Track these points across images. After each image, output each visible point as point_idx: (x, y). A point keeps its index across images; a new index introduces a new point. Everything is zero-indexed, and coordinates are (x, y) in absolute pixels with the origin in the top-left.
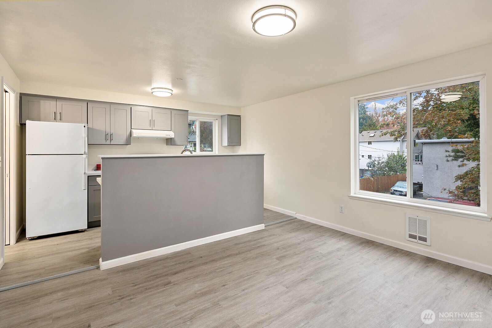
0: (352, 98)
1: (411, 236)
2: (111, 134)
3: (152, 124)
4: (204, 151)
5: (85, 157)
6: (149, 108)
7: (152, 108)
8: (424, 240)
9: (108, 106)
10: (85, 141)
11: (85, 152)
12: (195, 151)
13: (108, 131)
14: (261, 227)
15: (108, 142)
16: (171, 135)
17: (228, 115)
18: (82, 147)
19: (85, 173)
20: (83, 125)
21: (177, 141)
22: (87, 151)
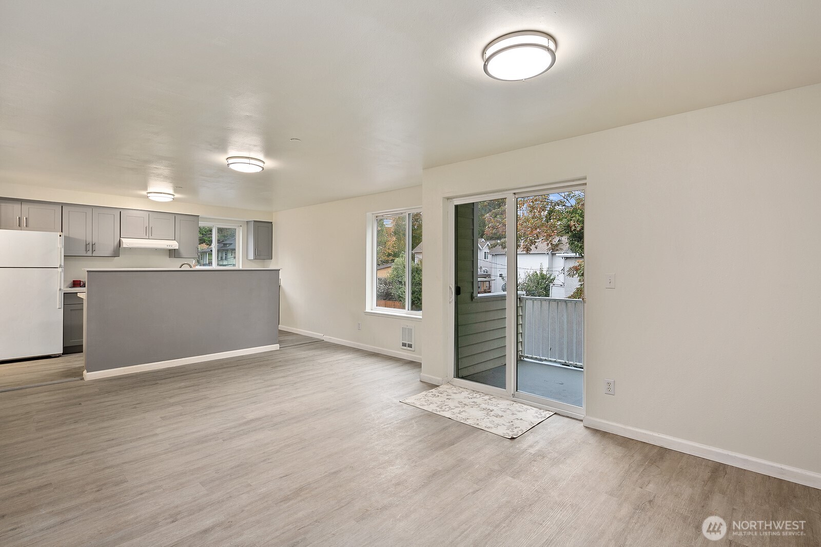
0: (369, 214)
1: (404, 345)
2: (93, 243)
3: (149, 233)
4: (221, 265)
5: (61, 270)
6: (146, 212)
7: (150, 213)
8: (410, 346)
9: (89, 211)
10: (61, 252)
11: (60, 265)
12: (210, 264)
13: (89, 240)
14: (276, 347)
15: (89, 253)
16: (174, 245)
17: (255, 221)
18: (57, 258)
19: (60, 289)
20: (59, 234)
21: (183, 252)
22: (63, 264)
